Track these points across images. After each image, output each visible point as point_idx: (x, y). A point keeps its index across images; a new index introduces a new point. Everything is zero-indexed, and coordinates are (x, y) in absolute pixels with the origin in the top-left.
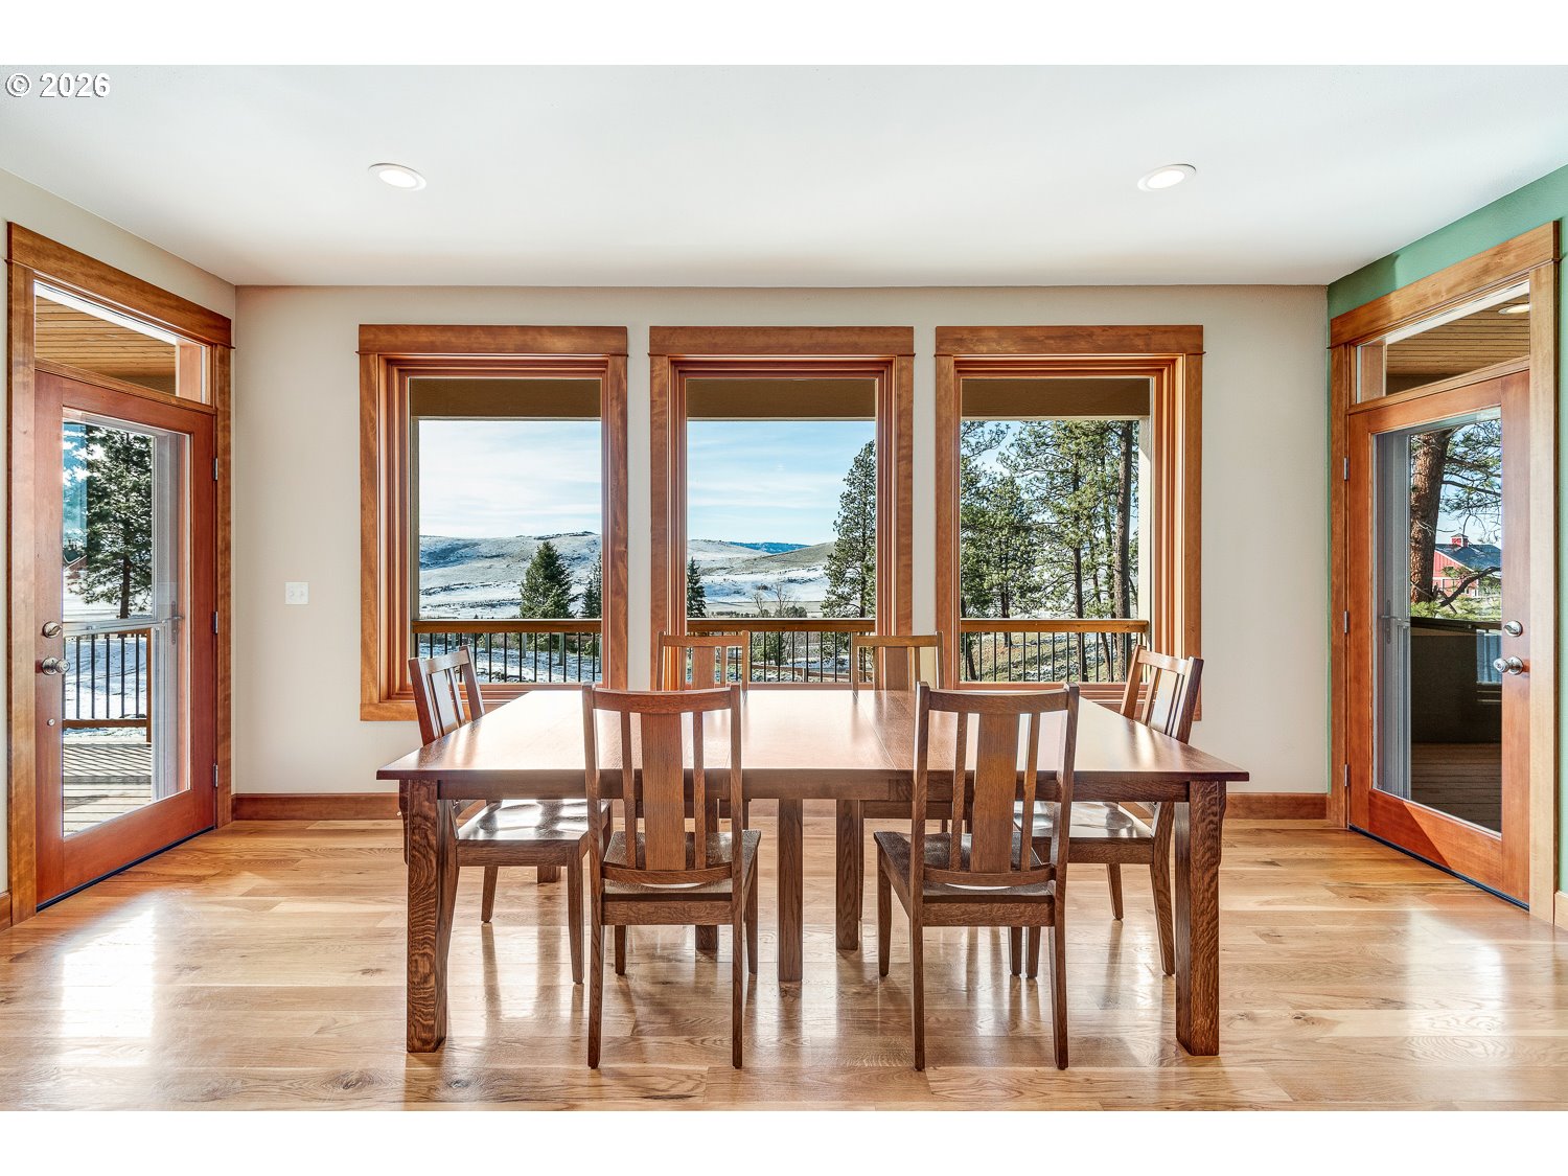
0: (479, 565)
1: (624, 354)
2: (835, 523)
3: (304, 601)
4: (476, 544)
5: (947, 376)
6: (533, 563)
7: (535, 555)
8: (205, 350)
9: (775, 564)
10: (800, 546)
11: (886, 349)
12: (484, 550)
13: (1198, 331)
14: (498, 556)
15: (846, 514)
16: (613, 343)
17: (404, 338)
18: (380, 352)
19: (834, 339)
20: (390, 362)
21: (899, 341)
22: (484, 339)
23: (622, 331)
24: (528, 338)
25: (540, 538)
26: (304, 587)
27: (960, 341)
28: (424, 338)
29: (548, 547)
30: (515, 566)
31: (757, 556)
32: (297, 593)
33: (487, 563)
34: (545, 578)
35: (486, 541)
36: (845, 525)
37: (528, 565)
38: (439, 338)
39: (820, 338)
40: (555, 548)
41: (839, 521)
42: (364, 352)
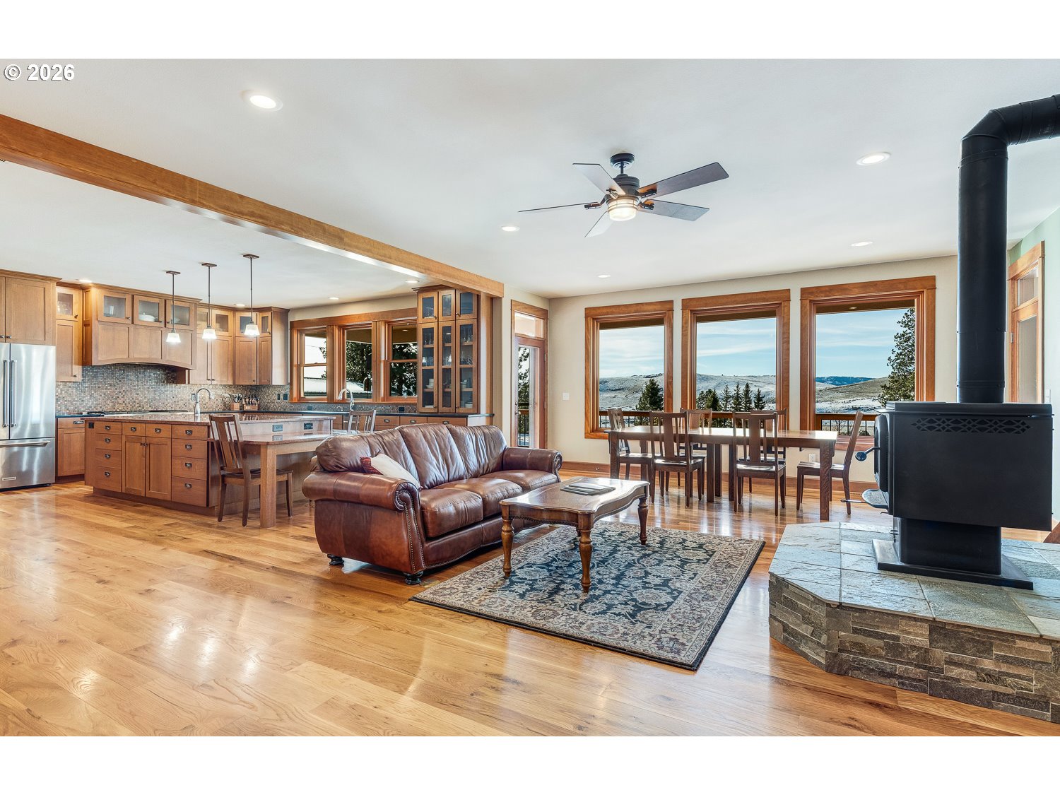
0: (608, 395)
1: (672, 310)
2: (889, 359)
3: (568, 399)
4: (606, 382)
5: (805, 307)
6: (643, 394)
7: (644, 389)
8: (542, 321)
9: (840, 395)
10: (865, 379)
11: (778, 299)
12: (611, 385)
13: (933, 278)
14: (619, 389)
15: (899, 351)
16: (668, 306)
17: (599, 311)
18: (591, 316)
19: (755, 297)
20: (593, 319)
21: (785, 296)
22: (624, 309)
23: (671, 302)
24: (638, 307)
25: (647, 377)
26: (568, 394)
27: (812, 293)
28: (605, 311)
29: (653, 383)
30: (631, 396)
31: (822, 388)
32: (566, 396)
33: (613, 394)
34: (650, 404)
35: (612, 379)
36: (899, 361)
37: (640, 395)
38: (609, 310)
39: (749, 297)
40: (657, 384)
41: (893, 357)
42: (586, 317)
